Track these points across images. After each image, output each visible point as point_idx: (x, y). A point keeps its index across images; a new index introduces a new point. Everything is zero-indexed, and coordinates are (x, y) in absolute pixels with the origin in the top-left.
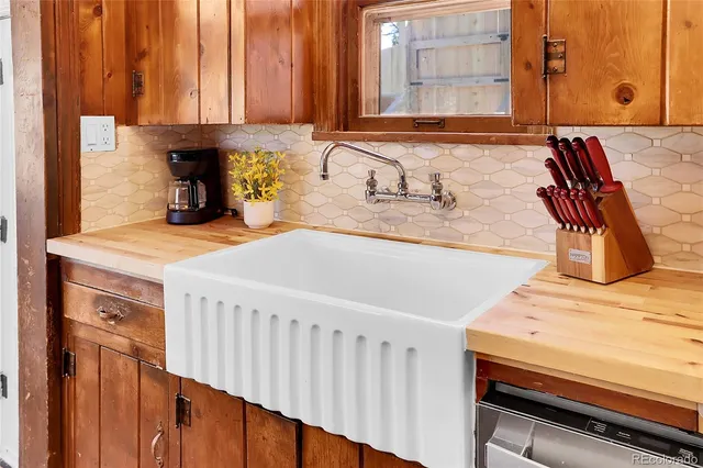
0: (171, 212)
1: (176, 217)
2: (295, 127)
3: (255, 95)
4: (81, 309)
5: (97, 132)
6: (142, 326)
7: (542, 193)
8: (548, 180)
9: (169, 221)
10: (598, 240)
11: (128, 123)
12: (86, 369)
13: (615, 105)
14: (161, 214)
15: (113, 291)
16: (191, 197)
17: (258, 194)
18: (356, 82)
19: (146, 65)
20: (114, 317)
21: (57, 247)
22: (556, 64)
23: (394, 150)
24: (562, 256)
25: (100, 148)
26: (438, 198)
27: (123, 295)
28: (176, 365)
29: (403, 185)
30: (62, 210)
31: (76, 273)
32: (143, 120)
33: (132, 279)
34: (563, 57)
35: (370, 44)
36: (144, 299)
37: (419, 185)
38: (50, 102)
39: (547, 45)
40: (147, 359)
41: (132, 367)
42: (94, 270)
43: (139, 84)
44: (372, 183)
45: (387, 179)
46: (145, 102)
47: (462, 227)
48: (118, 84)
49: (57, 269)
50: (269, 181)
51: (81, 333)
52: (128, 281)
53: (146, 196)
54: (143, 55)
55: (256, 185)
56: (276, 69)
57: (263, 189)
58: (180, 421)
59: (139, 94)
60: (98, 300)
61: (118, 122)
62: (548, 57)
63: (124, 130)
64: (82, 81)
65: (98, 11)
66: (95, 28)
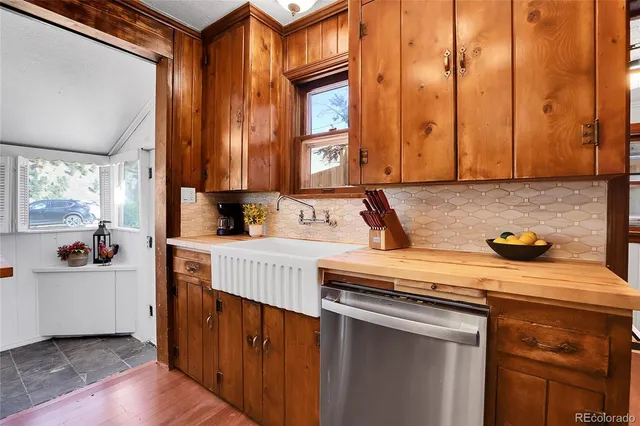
0: (219, 230)
1: (221, 233)
2: (272, 194)
3: (252, 176)
4: (180, 268)
5: (188, 194)
6: (204, 272)
7: (362, 214)
8: (364, 208)
9: (218, 234)
10: (383, 233)
11: (201, 191)
12: (182, 293)
13: (385, 175)
14: (215, 232)
15: (192, 259)
16: (226, 224)
17: (255, 221)
18: (299, 174)
19: (209, 166)
20: (192, 269)
21: (170, 241)
22: (364, 159)
23: (312, 202)
24: (371, 240)
25: (189, 201)
26: (327, 221)
27: (196, 260)
28: (216, 286)
29: (314, 216)
30: (173, 226)
31: (178, 252)
32: (207, 190)
33: (199, 253)
34: (367, 156)
35: (306, 157)
36: (203, 262)
37: (321, 217)
38: (168, 181)
39: (361, 152)
40: (204, 285)
41: (200, 290)
42: (185, 251)
43: (206, 174)
44: (302, 216)
45: (308, 215)
46: (208, 181)
47: (339, 234)
48: (197, 175)
49: (171, 251)
50: (260, 216)
51: (180, 278)
52: (198, 254)
53: (209, 224)
54: (208, 161)
55: (254, 218)
56: (262, 167)
57: (257, 220)
58: (217, 310)
59: (206, 178)
60: (187, 263)
61: (197, 191)
62: (361, 157)
63: (199, 194)
64: (182, 173)
65: (190, 143)
66: (188, 150)
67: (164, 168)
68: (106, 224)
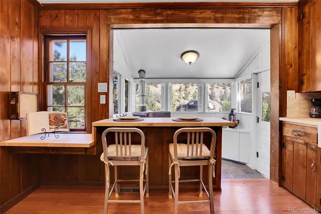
0: (312, 115)
4: (288, 132)
5: (291, 94)
11: (299, 92)
12: (289, 147)
15: (299, 129)
16: (318, 111)
19: (305, 77)
20: (299, 135)
21: (281, 119)
25: (291, 98)
27: (302, 130)
30: (283, 111)
31: (286, 125)
32: (303, 91)
38: (280, 88)
40: (310, 145)
41: (305, 147)
48: (296, 83)
49: (282, 124)
51: (288, 139)
54: (304, 75)
60: (294, 131)
61: (296, 92)
63: (297, 94)
64: (287, 83)
65: (291, 66)
66: (291, 70)
67: (277, 81)
68: (234, 110)
